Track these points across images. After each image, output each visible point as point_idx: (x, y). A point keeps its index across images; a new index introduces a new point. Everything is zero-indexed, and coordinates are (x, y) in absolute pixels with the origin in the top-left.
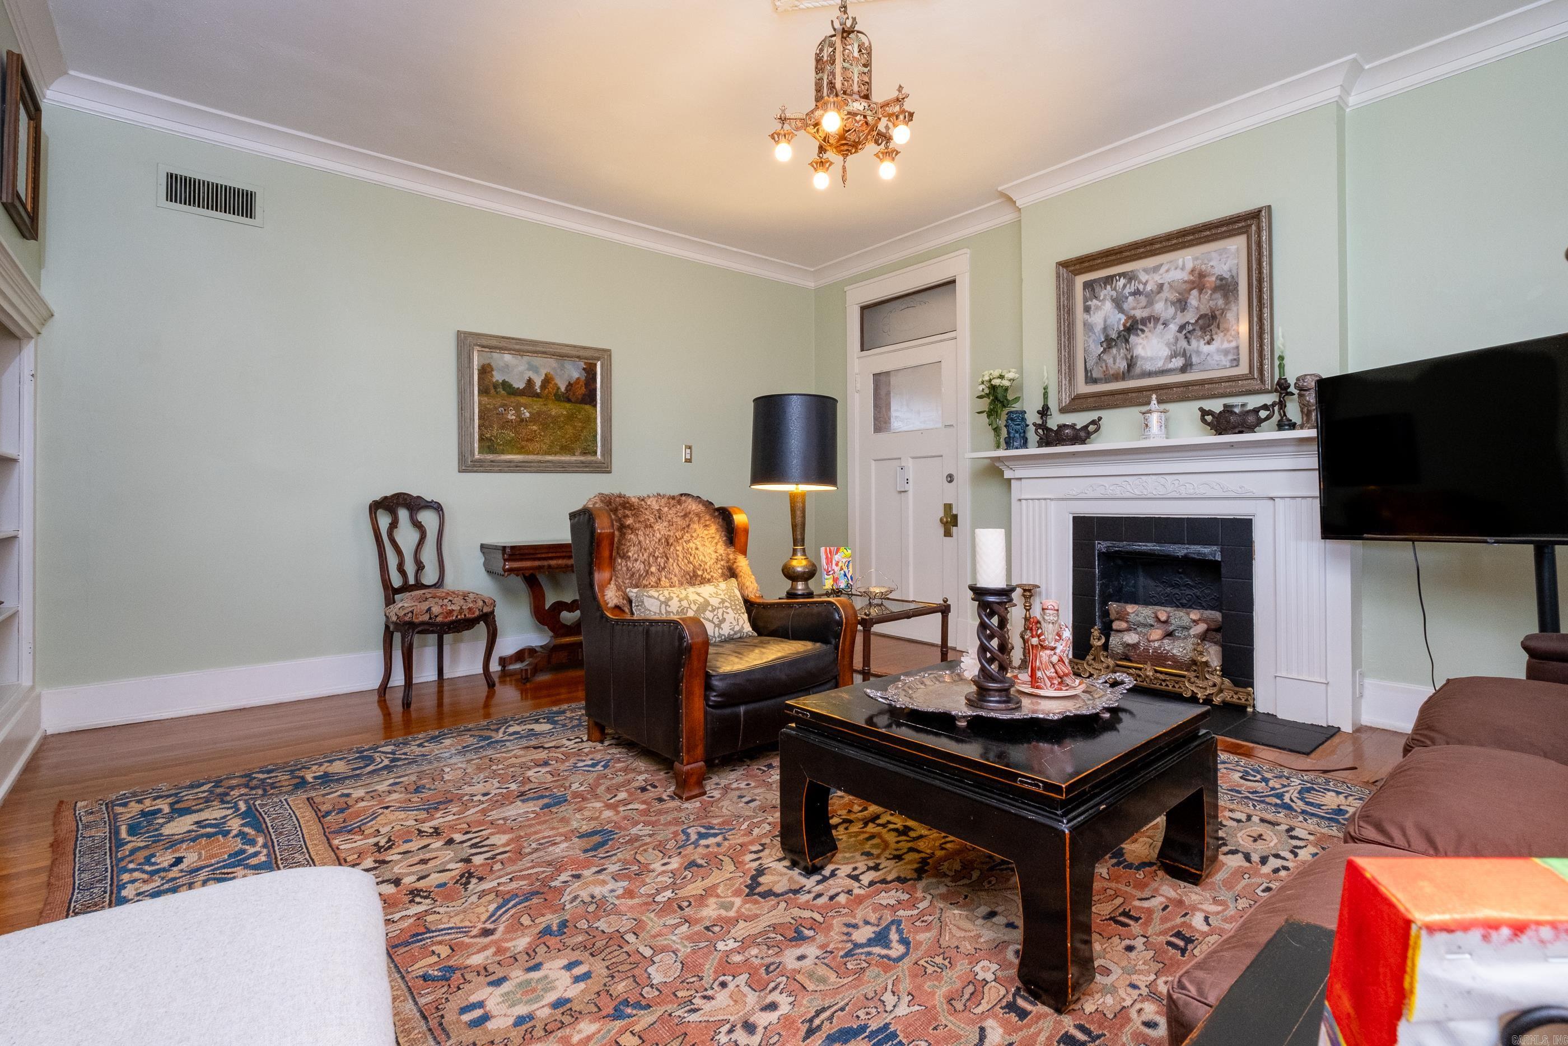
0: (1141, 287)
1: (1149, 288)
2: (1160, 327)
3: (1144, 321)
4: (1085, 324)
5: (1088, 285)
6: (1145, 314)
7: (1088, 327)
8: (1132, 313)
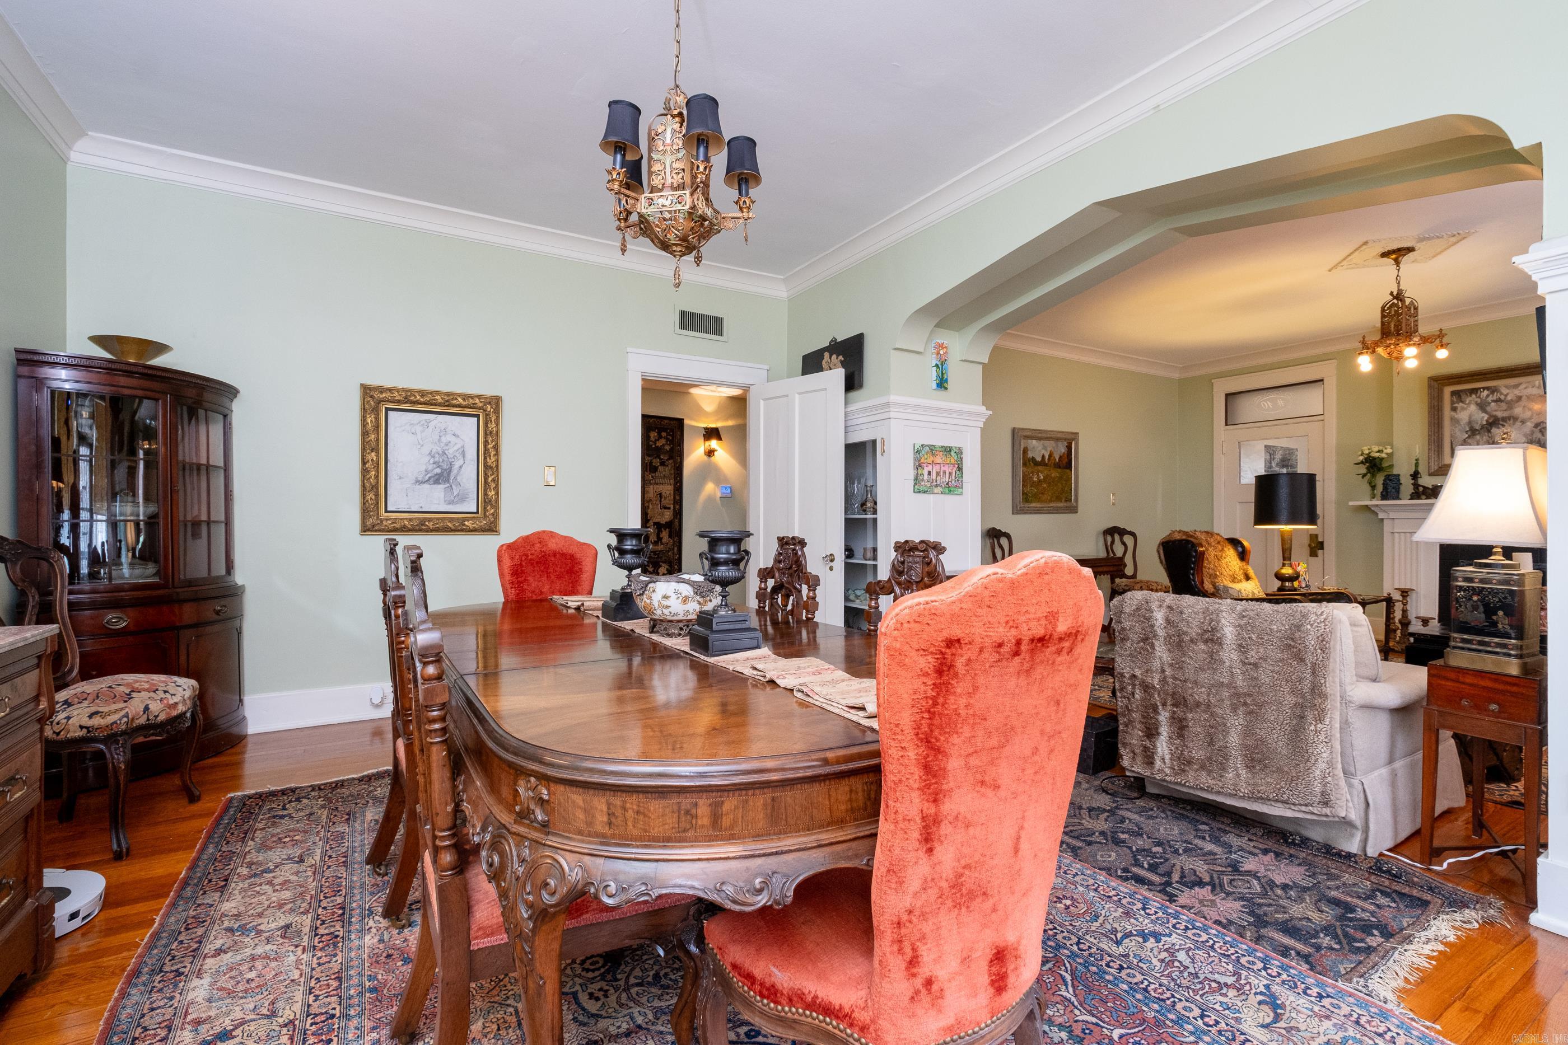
0: (1502, 397)
1: (1509, 398)
2: (1518, 424)
3: (1504, 419)
4: (1452, 419)
5: (1453, 393)
6: (1506, 414)
7: (1455, 421)
8: (1494, 413)
